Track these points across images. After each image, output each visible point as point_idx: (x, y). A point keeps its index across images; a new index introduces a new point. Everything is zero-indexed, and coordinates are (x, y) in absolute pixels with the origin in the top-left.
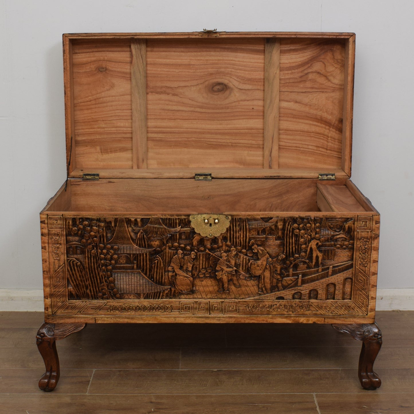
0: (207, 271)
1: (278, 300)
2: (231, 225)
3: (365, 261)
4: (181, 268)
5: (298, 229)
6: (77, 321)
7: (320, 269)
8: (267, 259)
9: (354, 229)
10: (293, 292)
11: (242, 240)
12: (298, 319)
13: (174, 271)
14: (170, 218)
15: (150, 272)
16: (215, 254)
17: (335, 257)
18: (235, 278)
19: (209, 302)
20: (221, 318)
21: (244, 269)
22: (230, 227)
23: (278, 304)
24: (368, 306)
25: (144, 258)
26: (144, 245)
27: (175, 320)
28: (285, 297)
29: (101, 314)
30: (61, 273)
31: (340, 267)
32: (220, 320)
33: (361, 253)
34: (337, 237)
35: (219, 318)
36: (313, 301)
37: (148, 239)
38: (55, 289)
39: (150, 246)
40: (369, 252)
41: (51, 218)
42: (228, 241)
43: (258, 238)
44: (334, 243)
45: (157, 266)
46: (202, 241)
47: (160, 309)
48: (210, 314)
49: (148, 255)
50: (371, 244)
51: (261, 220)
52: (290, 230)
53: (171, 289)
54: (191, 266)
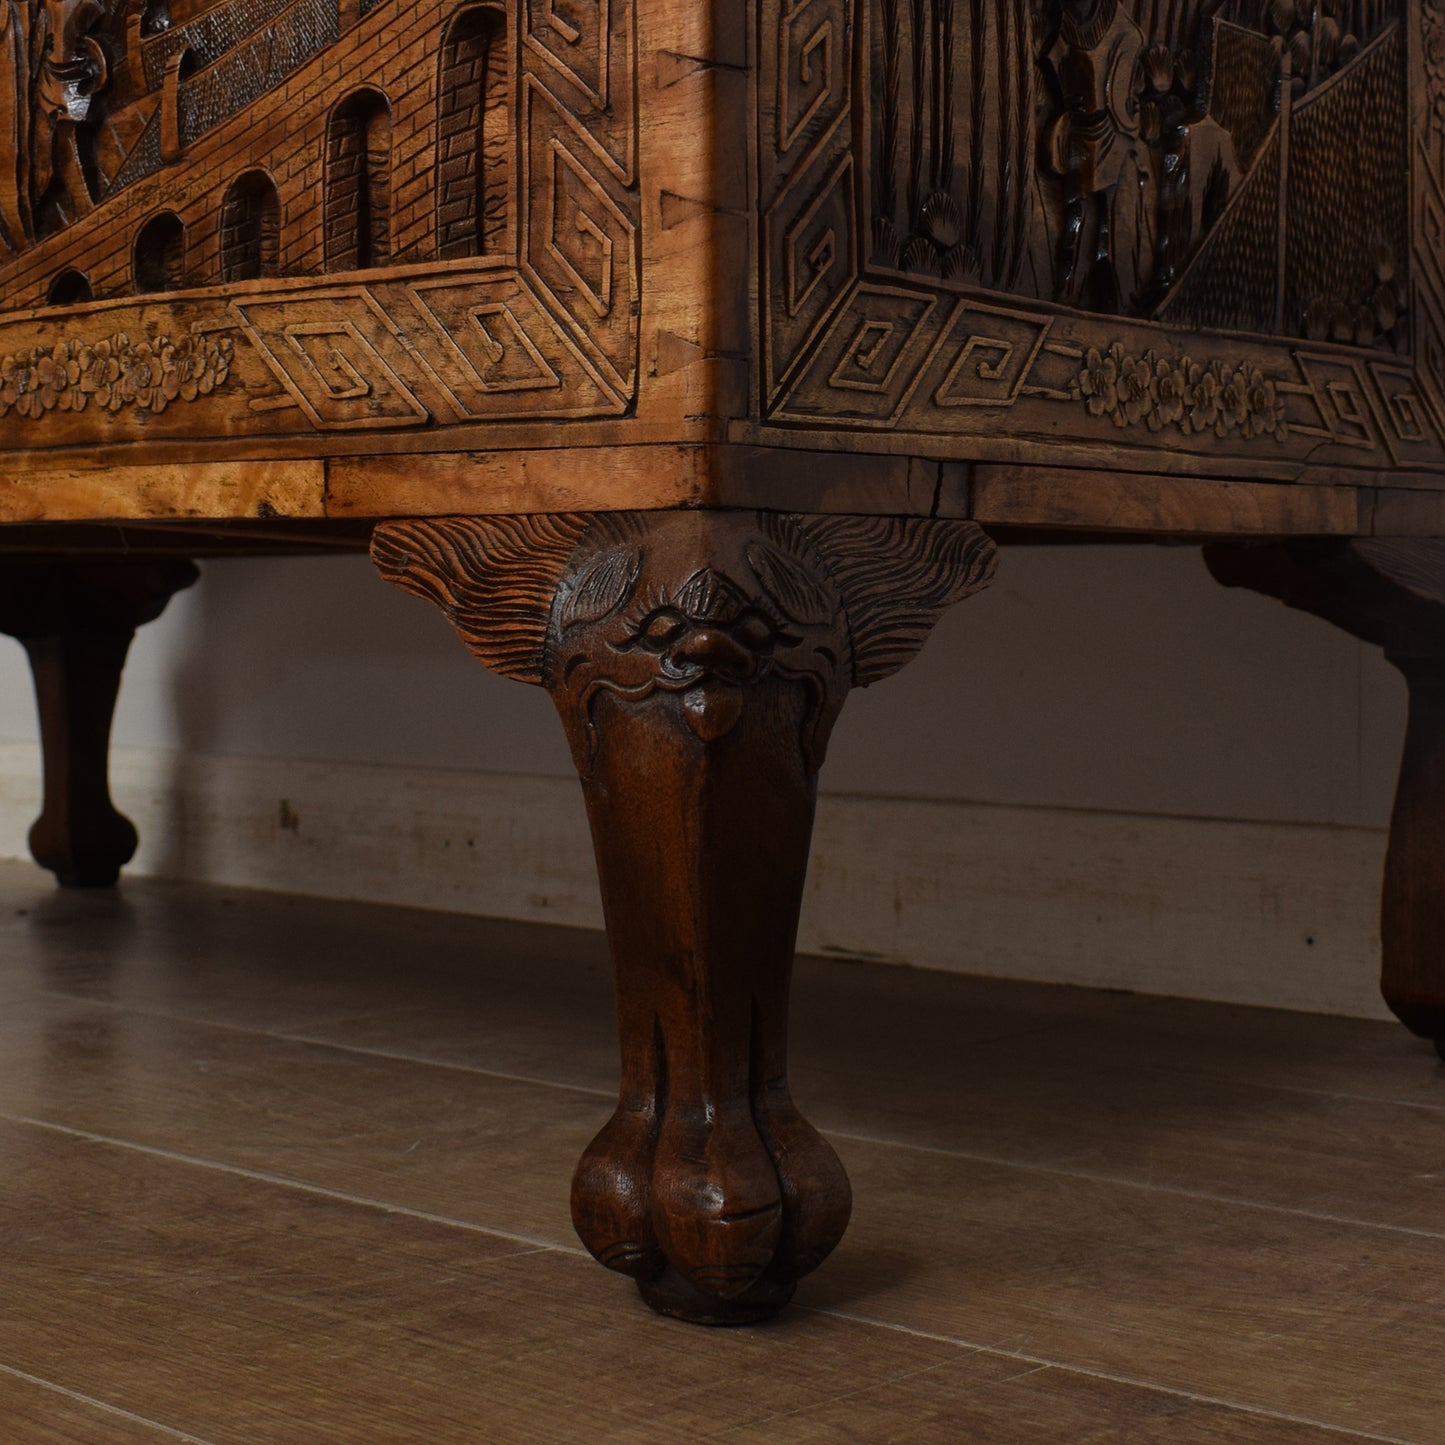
10: (138, 218)
23: (61, 346)
24: (636, 310)
28: (94, 275)
36: (255, 288)
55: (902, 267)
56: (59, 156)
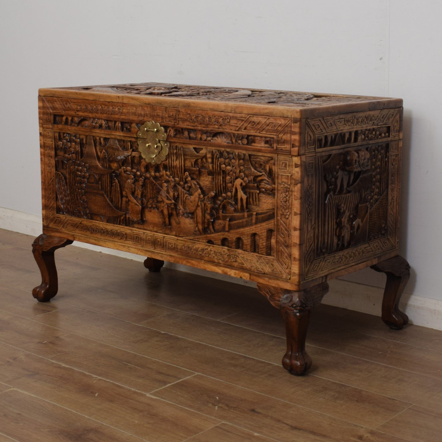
0: (153, 202)
1: (209, 244)
2: (170, 152)
3: (287, 211)
5: (224, 164)
6: (62, 235)
7: (246, 214)
8: (199, 195)
9: (275, 171)
10: (222, 237)
11: (178, 170)
12: (227, 270)
13: (127, 197)
14: (124, 140)
15: (110, 195)
16: (158, 183)
17: (260, 203)
18: (174, 213)
19: (154, 235)
20: (164, 256)
21: (183, 204)
22: (169, 154)
23: (209, 249)
24: (290, 268)
25: (106, 179)
26: (105, 165)
27: (129, 249)
28: (215, 242)
29: (77, 233)
30: (52, 186)
31: (263, 215)
32: (162, 257)
33: (281, 202)
34: (260, 178)
35: (162, 255)
36: (240, 251)
37: (108, 160)
38: (48, 200)
39: (110, 167)
40: (290, 201)
41: (45, 131)
42: (168, 170)
43: (193, 170)
44: (257, 185)
45: (115, 189)
46: (148, 167)
47: (118, 235)
48: (155, 248)
49: (108, 177)
50: (292, 191)
51: (193, 150)
52: (218, 164)
53: (125, 215)
54: (140, 193)
55: (319, 256)
56: (208, 225)
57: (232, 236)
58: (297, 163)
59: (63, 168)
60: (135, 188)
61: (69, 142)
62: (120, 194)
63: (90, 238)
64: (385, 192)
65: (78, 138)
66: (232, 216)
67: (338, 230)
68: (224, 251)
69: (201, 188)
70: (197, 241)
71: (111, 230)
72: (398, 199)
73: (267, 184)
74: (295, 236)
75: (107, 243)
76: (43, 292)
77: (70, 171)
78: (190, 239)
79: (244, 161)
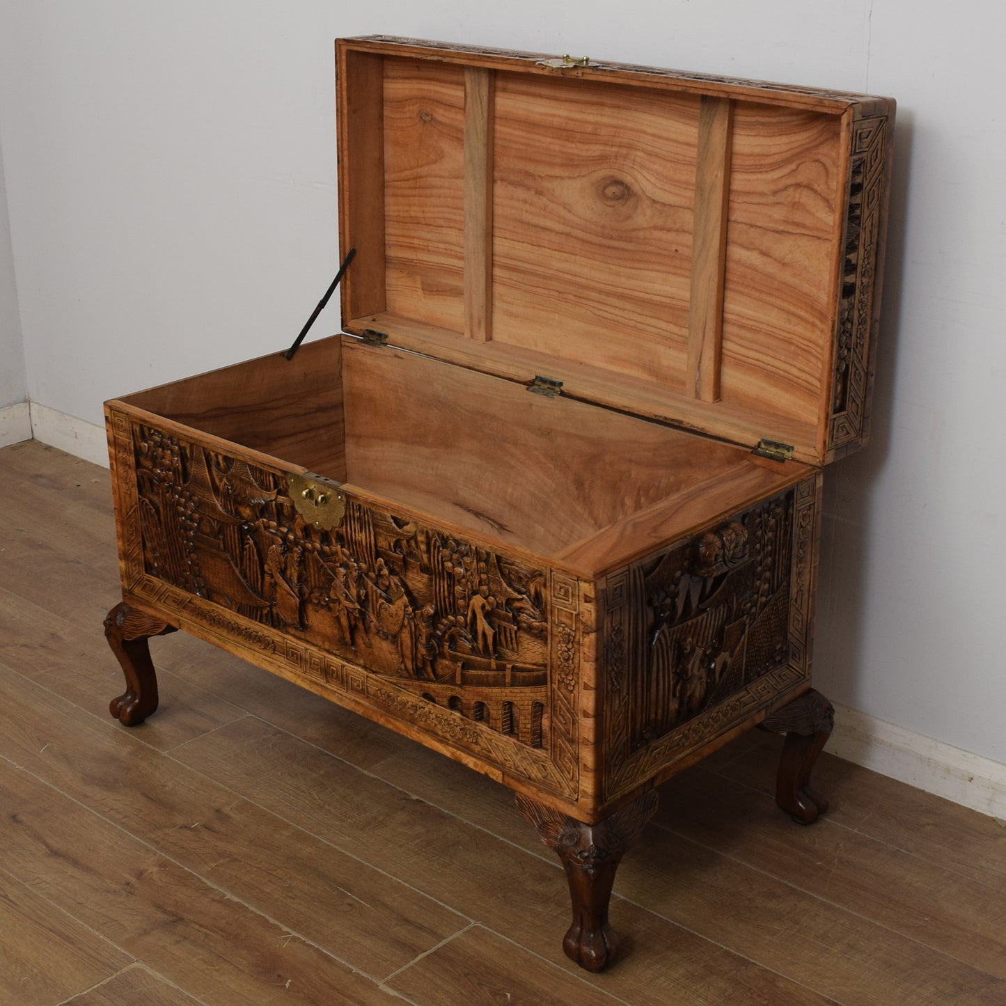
0: (321, 595)
1: (426, 701)
2: (348, 513)
3: (570, 678)
4: (283, 572)
5: (451, 560)
6: (158, 615)
7: (493, 663)
8: (406, 607)
9: (546, 598)
10: (449, 693)
11: (365, 550)
12: (461, 755)
13: (272, 576)
14: (261, 469)
15: (242, 564)
16: (328, 565)
17: (521, 648)
18: (360, 625)
19: (325, 657)
20: (344, 698)
21: (376, 613)
22: (345, 516)
23: (427, 709)
24: (578, 782)
25: (232, 533)
26: (229, 507)
27: (281, 671)
28: (436, 699)
29: (185, 617)
30: (133, 520)
31: (524, 674)
32: (341, 700)
33: (560, 658)
34: (517, 604)
35: (340, 696)
36: (483, 727)
37: (235, 499)
38: (129, 545)
39: (238, 513)
40: (576, 661)
41: (115, 416)
42: (346, 546)
43: (392, 557)
44: (513, 614)
45: (250, 555)
46: (308, 530)
47: (259, 641)
48: (328, 682)
49: (236, 530)
50: (578, 643)
51: (392, 521)
52: (438, 559)
53: (271, 608)
54: (296, 574)
55: (638, 749)
56: (424, 664)
57: (469, 696)
58: (588, 594)
59: (153, 491)
60: (286, 565)
61: (160, 446)
62: (258, 568)
63: (207, 632)
64: (785, 584)
65: (176, 445)
66: (469, 658)
67: (679, 687)
68: (454, 720)
69: (409, 593)
70: (403, 688)
71: (246, 629)
72: (811, 587)
73: (533, 618)
74: (587, 727)
75: (241, 649)
76: (129, 710)
77: (166, 501)
78: (391, 683)
79: (487, 565)
